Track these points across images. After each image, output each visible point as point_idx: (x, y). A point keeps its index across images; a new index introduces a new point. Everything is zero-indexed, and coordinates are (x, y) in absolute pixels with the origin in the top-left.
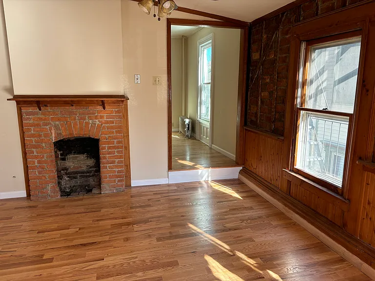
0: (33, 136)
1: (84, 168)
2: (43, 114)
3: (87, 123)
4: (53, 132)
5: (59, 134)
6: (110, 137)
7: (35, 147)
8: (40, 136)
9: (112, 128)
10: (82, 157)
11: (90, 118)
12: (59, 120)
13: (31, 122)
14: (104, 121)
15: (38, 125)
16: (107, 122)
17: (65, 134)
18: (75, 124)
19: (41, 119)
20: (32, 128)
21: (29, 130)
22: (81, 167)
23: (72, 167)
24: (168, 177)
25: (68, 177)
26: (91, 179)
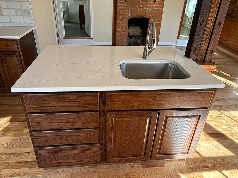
0: (120, 15)
1: (137, 34)
2: (127, 3)
3: (146, 10)
4: (130, 13)
5: (132, 15)
6: (155, 18)
7: (121, 20)
8: (124, 15)
9: (157, 13)
10: (137, 28)
11: (147, 7)
12: (133, 7)
13: (121, 7)
14: (153, 9)
15: (124, 9)
16: (155, 10)
17: (135, 15)
18: (140, 10)
19: (125, 6)
20: (121, 11)
21: (119, 12)
22: (135, 33)
23: (131, 33)
24: (176, 42)
25: (129, 38)
26: (139, 40)
